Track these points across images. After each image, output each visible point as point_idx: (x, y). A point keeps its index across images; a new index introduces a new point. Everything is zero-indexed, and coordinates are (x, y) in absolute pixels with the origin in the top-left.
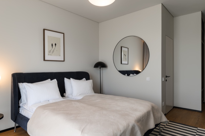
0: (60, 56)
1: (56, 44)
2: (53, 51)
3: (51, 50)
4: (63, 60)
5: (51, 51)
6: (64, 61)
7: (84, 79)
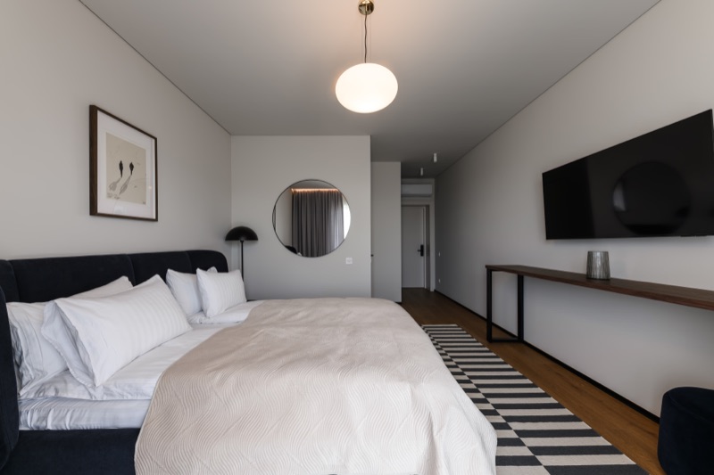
0: (144, 203)
1: (132, 167)
2: (125, 186)
3: (118, 181)
4: (154, 217)
5: (118, 184)
6: (156, 220)
7: (213, 269)
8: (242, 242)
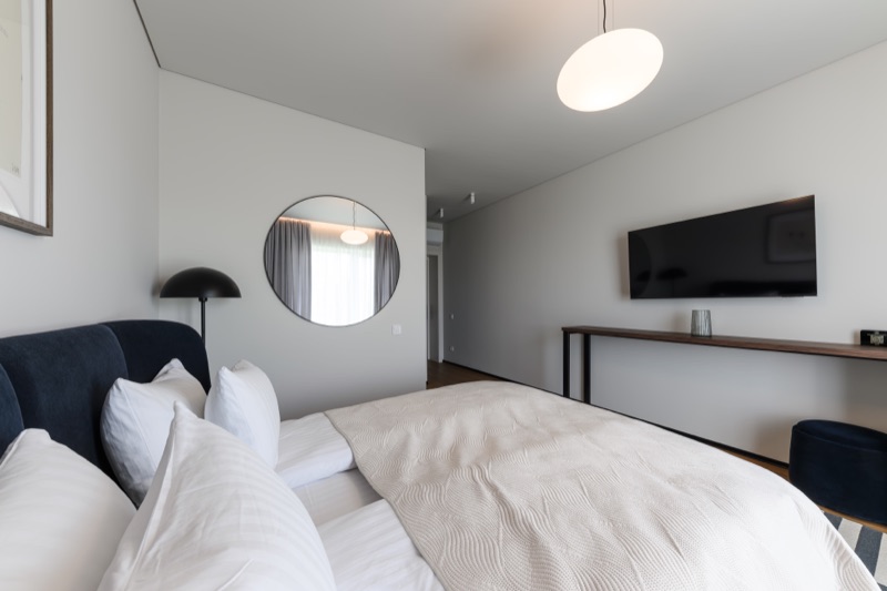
4: (41, 221)
6: (47, 230)
8: (203, 301)
